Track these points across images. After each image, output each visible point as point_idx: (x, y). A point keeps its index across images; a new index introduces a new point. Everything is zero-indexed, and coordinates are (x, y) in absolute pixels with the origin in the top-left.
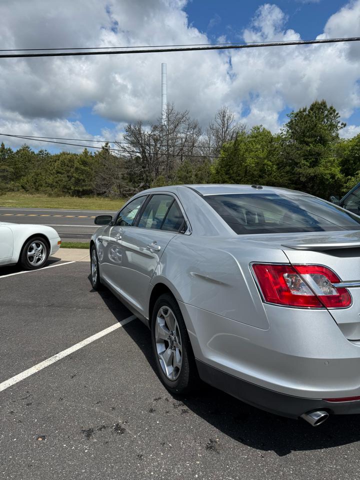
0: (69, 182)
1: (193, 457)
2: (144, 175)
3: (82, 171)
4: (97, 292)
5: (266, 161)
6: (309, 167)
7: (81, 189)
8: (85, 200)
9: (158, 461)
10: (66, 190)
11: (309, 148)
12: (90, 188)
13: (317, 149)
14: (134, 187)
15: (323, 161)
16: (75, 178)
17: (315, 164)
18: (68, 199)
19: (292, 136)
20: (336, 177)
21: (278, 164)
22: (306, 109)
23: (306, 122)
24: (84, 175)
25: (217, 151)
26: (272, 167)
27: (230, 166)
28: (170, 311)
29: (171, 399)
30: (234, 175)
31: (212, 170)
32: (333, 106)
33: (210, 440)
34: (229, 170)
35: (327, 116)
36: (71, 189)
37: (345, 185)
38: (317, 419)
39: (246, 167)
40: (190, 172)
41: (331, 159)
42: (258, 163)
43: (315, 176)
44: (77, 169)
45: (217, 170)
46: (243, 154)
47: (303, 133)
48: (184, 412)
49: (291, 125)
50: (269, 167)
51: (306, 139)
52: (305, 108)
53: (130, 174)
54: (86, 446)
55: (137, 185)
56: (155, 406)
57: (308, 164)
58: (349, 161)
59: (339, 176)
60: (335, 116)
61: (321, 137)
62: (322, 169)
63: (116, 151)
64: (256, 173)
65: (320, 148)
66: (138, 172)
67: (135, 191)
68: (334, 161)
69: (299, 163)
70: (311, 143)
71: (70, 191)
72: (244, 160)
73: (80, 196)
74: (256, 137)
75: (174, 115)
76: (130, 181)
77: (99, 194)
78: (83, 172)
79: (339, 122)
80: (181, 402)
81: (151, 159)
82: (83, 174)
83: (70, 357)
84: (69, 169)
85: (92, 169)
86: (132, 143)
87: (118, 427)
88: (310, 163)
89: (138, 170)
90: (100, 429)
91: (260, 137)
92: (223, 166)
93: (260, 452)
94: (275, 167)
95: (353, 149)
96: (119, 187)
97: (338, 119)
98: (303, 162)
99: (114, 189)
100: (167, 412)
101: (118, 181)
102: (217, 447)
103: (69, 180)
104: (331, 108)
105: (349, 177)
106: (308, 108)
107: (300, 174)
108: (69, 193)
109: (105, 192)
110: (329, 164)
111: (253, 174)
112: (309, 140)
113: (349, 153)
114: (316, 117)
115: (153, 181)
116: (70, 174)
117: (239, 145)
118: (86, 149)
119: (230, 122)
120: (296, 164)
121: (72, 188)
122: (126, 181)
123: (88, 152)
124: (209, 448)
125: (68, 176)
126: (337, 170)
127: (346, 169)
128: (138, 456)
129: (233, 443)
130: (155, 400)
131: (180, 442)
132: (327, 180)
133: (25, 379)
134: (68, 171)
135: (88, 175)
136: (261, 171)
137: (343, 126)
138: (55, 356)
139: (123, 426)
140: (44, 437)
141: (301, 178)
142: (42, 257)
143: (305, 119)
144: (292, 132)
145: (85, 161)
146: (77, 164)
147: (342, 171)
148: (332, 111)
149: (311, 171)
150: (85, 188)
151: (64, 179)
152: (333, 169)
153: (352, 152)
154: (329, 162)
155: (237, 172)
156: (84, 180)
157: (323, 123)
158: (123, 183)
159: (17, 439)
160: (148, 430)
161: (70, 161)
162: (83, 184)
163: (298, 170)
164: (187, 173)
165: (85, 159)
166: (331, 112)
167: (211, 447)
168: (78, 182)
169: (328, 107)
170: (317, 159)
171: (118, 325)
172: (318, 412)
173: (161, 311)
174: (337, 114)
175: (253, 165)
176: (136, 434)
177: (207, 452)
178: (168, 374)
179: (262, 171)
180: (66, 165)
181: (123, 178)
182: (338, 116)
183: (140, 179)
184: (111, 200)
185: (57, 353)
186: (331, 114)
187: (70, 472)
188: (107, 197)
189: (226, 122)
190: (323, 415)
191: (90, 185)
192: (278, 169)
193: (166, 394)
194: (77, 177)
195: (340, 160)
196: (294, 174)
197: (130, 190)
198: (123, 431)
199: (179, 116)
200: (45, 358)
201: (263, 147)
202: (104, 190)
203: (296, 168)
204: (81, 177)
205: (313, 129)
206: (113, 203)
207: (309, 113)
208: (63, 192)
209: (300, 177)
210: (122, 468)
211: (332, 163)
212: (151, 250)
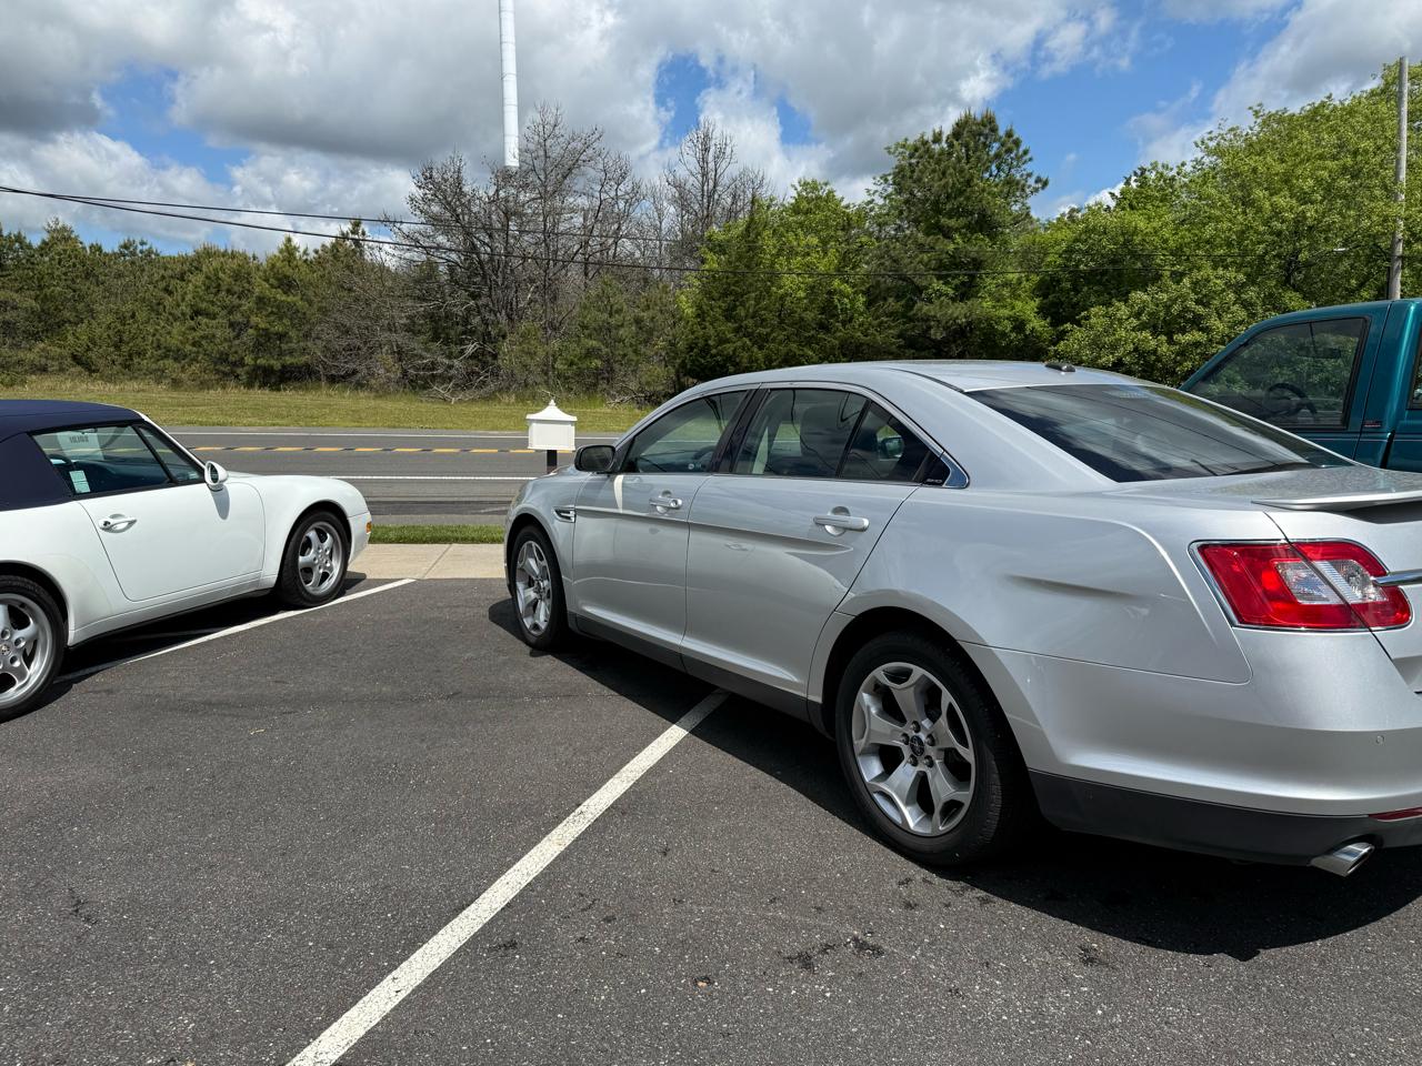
0: (237, 342)
1: (1067, 980)
2: (476, 321)
3: (278, 307)
5: (836, 283)
6: (953, 300)
7: (277, 365)
8: (288, 397)
9: (999, 996)
10: (227, 369)
11: (951, 247)
12: (304, 359)
13: (973, 250)
14: (449, 357)
15: (990, 283)
16: (256, 328)
17: (966, 292)
18: (234, 395)
19: (901, 212)
20: (1029, 327)
21: (866, 293)
22: (940, 134)
23: (944, 173)
24: (286, 321)
25: (687, 247)
26: (852, 301)
27: (739, 296)
28: (918, 672)
29: (936, 880)
30: (750, 322)
31: (684, 306)
32: (1014, 128)
33: (1080, 947)
34: (735, 307)
35: (997, 156)
36: (243, 365)
37: (1052, 348)
38: (1353, 859)
39: (782, 298)
40: (619, 311)
41: (1010, 276)
42: (812, 288)
43: (969, 323)
44: (261, 300)
45: (699, 307)
46: (773, 263)
47: (937, 202)
48: (984, 901)
49: (902, 178)
50: (846, 300)
51: (944, 221)
52: (937, 130)
53: (431, 317)
54: (820, 985)
55: (455, 349)
56: (909, 896)
57: (951, 292)
58: (1059, 281)
59: (1037, 324)
60: (1018, 158)
61: (983, 215)
62: (988, 303)
63: (386, 247)
64: (809, 316)
65: (980, 246)
66: (460, 311)
67: (451, 367)
68: (1019, 282)
69: (926, 288)
70: (957, 230)
71: (239, 371)
72: (774, 276)
73: (276, 388)
74: (808, 211)
75: (561, 139)
76: (435, 338)
77: (333, 380)
78: (280, 311)
79: (1029, 175)
80: (963, 884)
81: (495, 271)
82: (281, 319)
83: (617, 809)
84: (236, 302)
85: (310, 303)
86: (434, 220)
87: (861, 946)
88: (956, 288)
89: (458, 303)
90: (824, 951)
91: (820, 216)
92: (716, 295)
94: (862, 298)
95: (1070, 251)
96: (400, 354)
97: (1028, 168)
98: (937, 285)
99: (384, 366)
100: (947, 906)
101: (394, 336)
102: (1105, 959)
103: (237, 337)
104: (1009, 134)
105: (1068, 326)
106: (947, 131)
107: (928, 320)
108: (237, 377)
109: (355, 372)
110: (1006, 292)
111: (802, 319)
112: (952, 223)
113: (1059, 261)
114: (968, 157)
115: (504, 337)
116: (238, 317)
117: (759, 234)
118: (289, 240)
119: (724, 165)
120: (919, 290)
121: (249, 360)
122: (422, 338)
123: (296, 249)
124: (1090, 961)
125: (232, 325)
126: (1028, 308)
127: (1053, 304)
128: (950, 991)
129: (1130, 949)
130: (901, 883)
131: (1019, 959)
132: (1004, 335)
133: (548, 867)
134: (231, 310)
135: (298, 318)
136: (823, 311)
137: (1040, 185)
138: (578, 810)
139: (869, 939)
140: (707, 979)
141: (932, 331)
142: (331, 569)
143: (938, 162)
144: (907, 202)
145: (286, 277)
146: (260, 287)
147: (1043, 311)
148: (1012, 143)
149: (959, 311)
150: (289, 360)
151: (219, 334)
152: (1019, 304)
153: (1069, 260)
154: (1005, 284)
155: (755, 312)
156: (281, 336)
157: (987, 175)
158: (416, 345)
159: (647, 988)
160: (931, 944)
161: (237, 276)
162: (284, 346)
163: (926, 308)
164: (611, 315)
165: (286, 269)
166: (1009, 145)
167: (1091, 960)
168: (265, 340)
169: (1001, 132)
170: (972, 277)
171: (675, 734)
172: (1350, 847)
173: (879, 674)
174: (1026, 152)
175: (801, 294)
176: (912, 953)
177: (1088, 970)
178: (912, 824)
179: (828, 309)
180: (224, 288)
181: (411, 329)
182: (1027, 157)
183: (464, 333)
184: (376, 397)
185: (579, 805)
186: (1009, 151)
187: (826, 1036)
188: (360, 386)
189: (711, 165)
190: (1365, 850)
191: (304, 351)
192: (869, 304)
194: (262, 325)
195: (1035, 278)
196: (911, 320)
197: (433, 366)
198: (877, 951)
199: (573, 144)
200: (558, 820)
201: (824, 242)
202: (351, 366)
203: (919, 304)
204: (279, 328)
205: (961, 192)
206: (388, 405)
207: (951, 145)
208: (218, 371)
209: (930, 328)
210: (933, 1016)
211: (1014, 288)
212: (828, 528)
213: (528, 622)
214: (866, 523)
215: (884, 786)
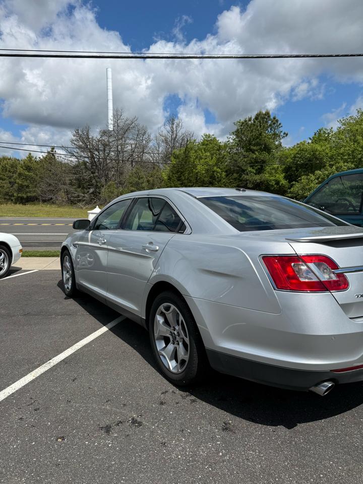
0: (12, 188)
1: (213, 439)
2: (94, 181)
3: (26, 177)
4: (72, 299)
5: (215, 168)
6: (256, 174)
7: (25, 196)
8: (29, 207)
9: (181, 446)
10: (8, 197)
11: (255, 156)
12: (34, 194)
13: (262, 157)
14: (84, 193)
15: (268, 168)
16: (18, 184)
17: (260, 171)
18: (10, 206)
19: (238, 145)
20: (281, 183)
21: (226, 171)
22: (251, 118)
23: (252, 131)
24: (28, 181)
25: (166, 157)
26: (221, 174)
27: (182, 173)
28: (173, 307)
29: (177, 391)
30: (186, 181)
31: (164, 176)
32: (276, 116)
33: (224, 423)
34: (181, 176)
35: (270, 125)
36: (14, 196)
37: (289, 190)
38: (325, 389)
39: (197, 173)
40: (142, 178)
41: (275, 166)
42: (208, 170)
43: (261, 182)
44: (20, 174)
45: (169, 177)
46: (194, 162)
47: (249, 141)
48: (193, 401)
49: (237, 133)
50: (219, 174)
51: (252, 147)
52: (250, 117)
53: (77, 179)
54: (109, 441)
55: (86, 191)
56: (164, 398)
57: (255, 171)
58: (291, 168)
59: (284, 182)
60: (277, 126)
61: (265, 145)
62: (267, 175)
63: (63, 156)
64: (206, 179)
65: (265, 156)
66: (87, 178)
67: (84, 197)
68: (278, 168)
69: (246, 170)
70: (257, 150)
71: (12, 198)
72: (195, 166)
73: (24, 204)
74: (207, 145)
75: (123, 120)
76: (79, 187)
77: (44, 201)
78: (26, 178)
79: (281, 132)
80: (188, 393)
81: (100, 164)
82: (27, 180)
83: (65, 361)
84: (12, 175)
85: (37, 175)
86: (80, 147)
87: (134, 421)
88: (256, 170)
89: (87, 175)
90: (118, 425)
91: (211, 146)
92: (174, 172)
93: (271, 428)
94: (224, 174)
95: (295, 157)
96: (67, 193)
97: (281, 129)
98: (250, 169)
99: (62, 196)
100: (177, 403)
101: (65, 187)
102: (232, 428)
103: (11, 187)
104: (274, 118)
105: (294, 182)
106: (253, 117)
107: (247, 180)
108: (12, 200)
109: (51, 199)
110: (273, 171)
111: (204, 181)
112: (255, 148)
113: (291, 161)
114: (260, 126)
115: (103, 186)
116: (12, 180)
117: (189, 152)
118: (30, 154)
119: (179, 129)
120: (243, 171)
121: (15, 194)
122: (74, 187)
123: (33, 157)
124: (225, 429)
125: (10, 183)
126: (281, 177)
127: (289, 175)
128: (162, 444)
129: (245, 423)
130: (162, 393)
131: (196, 428)
132: (272, 186)
133: (24, 386)
134: (10, 177)
135: (33, 180)
136: (211, 177)
137: (285, 135)
138: (49, 362)
139: (139, 420)
140: (63, 438)
141: (248, 185)
142: (3, 266)
143: (250, 127)
144: (239, 141)
145: (29, 166)
146: (20, 170)
147: (285, 178)
148: (275, 121)
149: (257, 178)
150: (29, 194)
151: (5, 185)
152: (277, 175)
153: (294, 160)
154: (273, 169)
155: (188, 178)
156: (28, 187)
157: (267, 132)
158: (72, 189)
159: (35, 442)
160: (164, 421)
161: (12, 166)
162: (28, 190)
163: (245, 177)
164: (139, 179)
165: (30, 164)
166: (274, 122)
167: (226, 429)
168: (21, 188)
169: (272, 117)
170: (262, 166)
171: (104, 329)
172: (325, 383)
173: (162, 308)
174: (280, 124)
175: (204, 172)
176: (154, 425)
177: (223, 433)
178: (171, 369)
179: (212, 177)
180: (8, 170)
181: (71, 184)
182: (280, 126)
183: (89, 185)
184: (59, 207)
185: (50, 359)
186: (274, 124)
187: (100, 465)
188: (53, 203)
189: (175, 129)
190: (330, 385)
191: (34, 191)
192: (227, 176)
193: (171, 388)
194: (20, 183)
195: (284, 167)
196: (241, 181)
197: (78, 196)
198: (140, 424)
199: (128, 122)
200: (39, 365)
201: (212, 155)
202: (50, 197)
203: (243, 175)
204: (25, 183)
205: (258, 138)
206: (61, 209)
207: (254, 122)
208: (5, 199)
209: (247, 183)
210: (150, 456)
211: (276, 170)
212: (147, 250)
213: (66, 286)
214: (158, 248)
215: (163, 353)
